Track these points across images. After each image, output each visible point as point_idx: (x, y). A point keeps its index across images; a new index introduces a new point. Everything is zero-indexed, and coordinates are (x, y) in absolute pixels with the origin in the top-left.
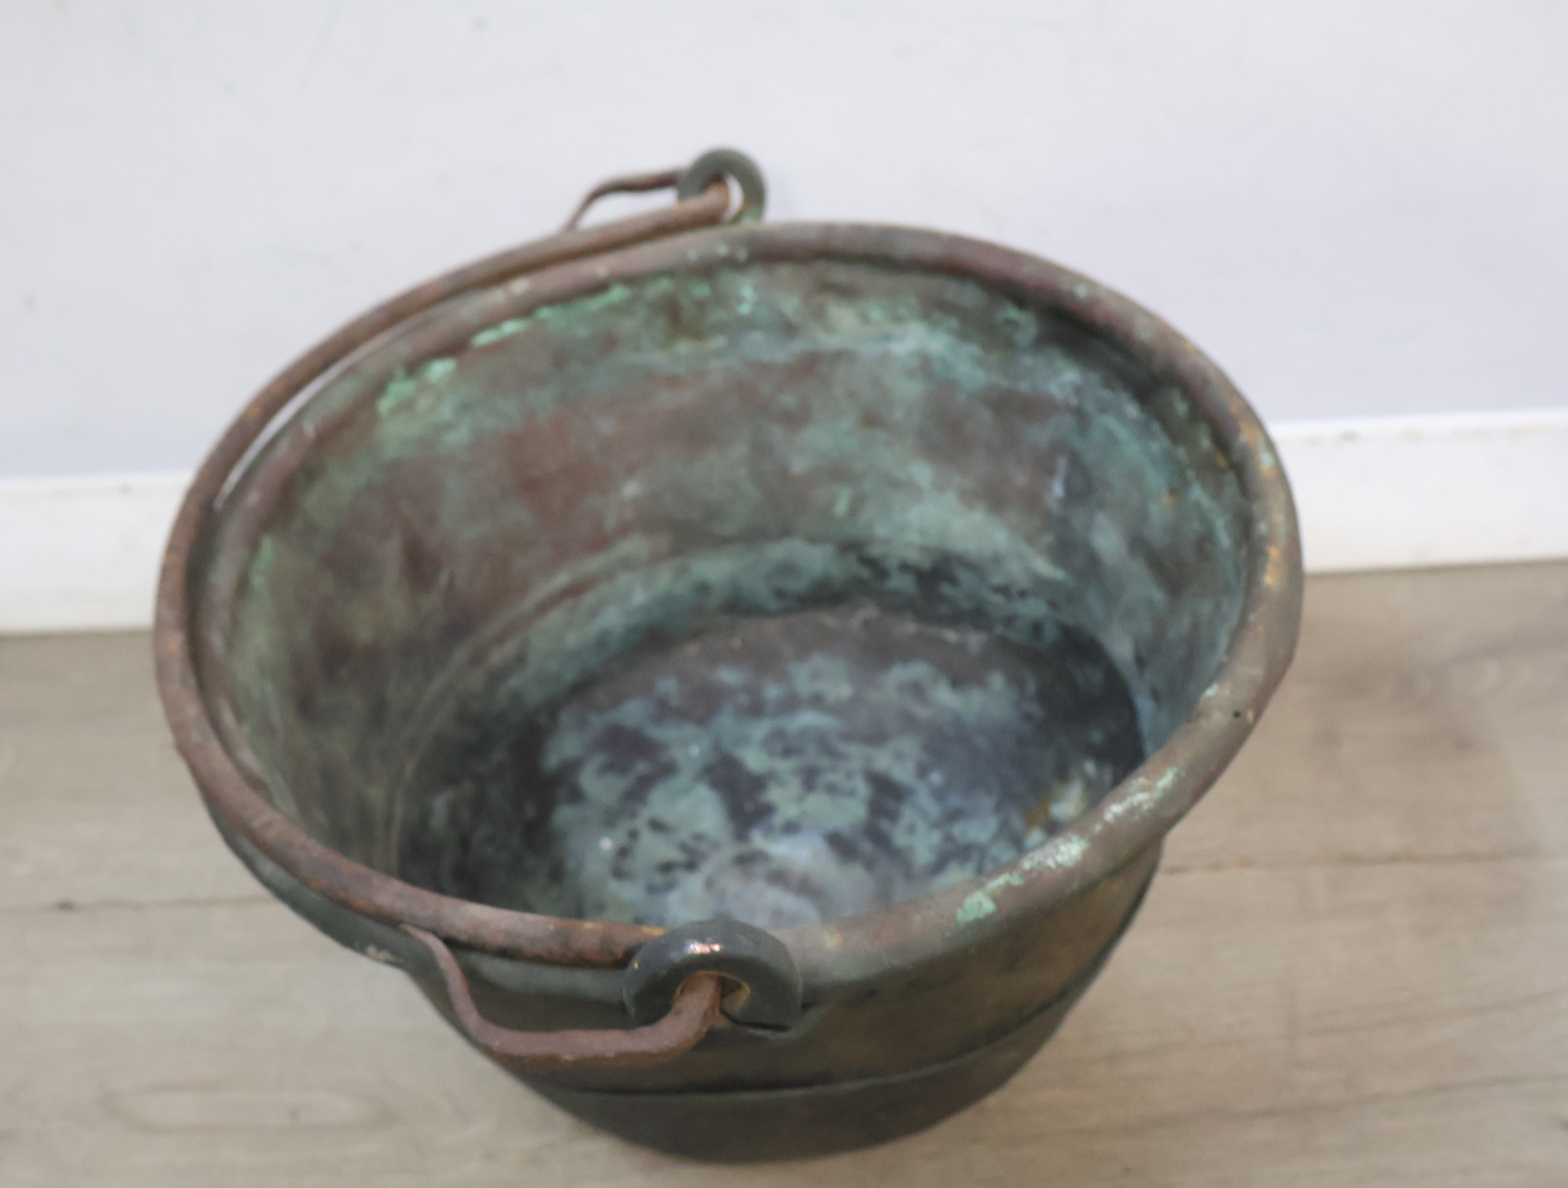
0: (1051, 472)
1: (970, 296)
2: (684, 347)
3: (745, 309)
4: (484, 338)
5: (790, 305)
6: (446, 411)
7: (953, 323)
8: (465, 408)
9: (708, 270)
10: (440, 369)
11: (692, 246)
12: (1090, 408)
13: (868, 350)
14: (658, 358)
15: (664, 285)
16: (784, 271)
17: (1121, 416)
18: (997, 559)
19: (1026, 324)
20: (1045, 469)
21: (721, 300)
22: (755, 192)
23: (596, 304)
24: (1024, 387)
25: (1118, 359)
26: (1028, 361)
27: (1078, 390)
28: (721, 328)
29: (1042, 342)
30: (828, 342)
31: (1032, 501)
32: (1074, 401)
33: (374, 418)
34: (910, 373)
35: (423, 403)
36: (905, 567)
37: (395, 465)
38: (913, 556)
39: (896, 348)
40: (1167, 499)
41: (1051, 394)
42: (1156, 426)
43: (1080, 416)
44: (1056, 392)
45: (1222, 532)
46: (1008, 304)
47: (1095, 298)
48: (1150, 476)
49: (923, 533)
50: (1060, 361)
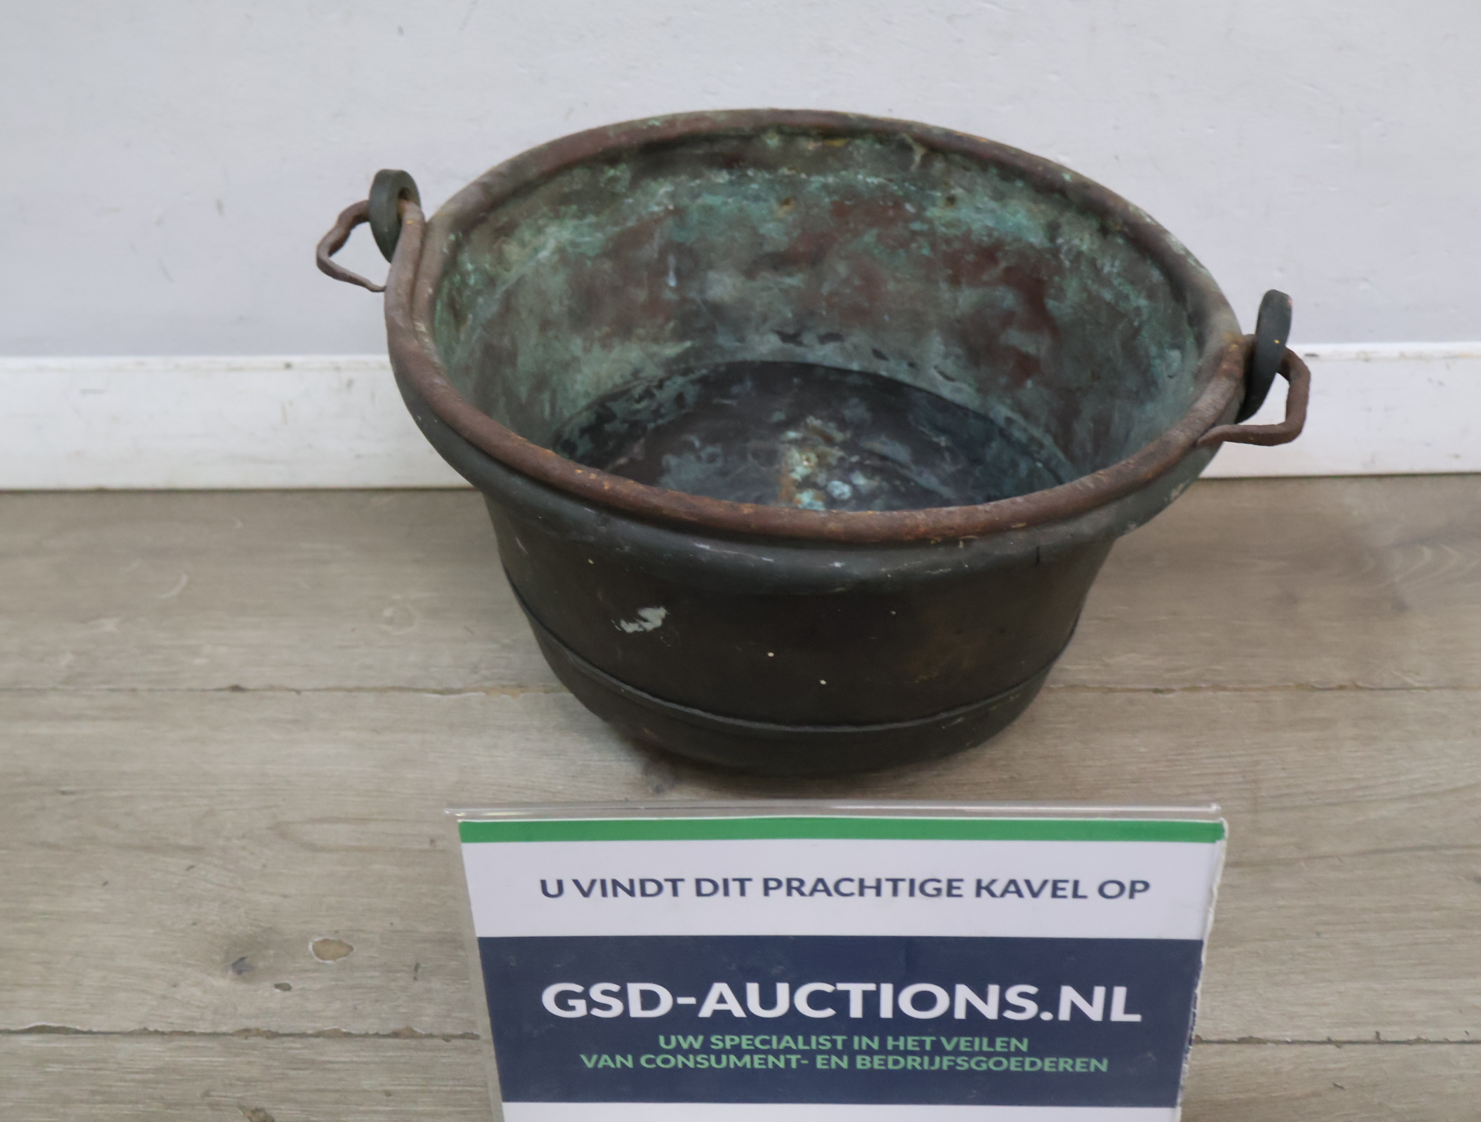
0: (664, 273)
1: (578, 179)
3: (472, 281)
5: (487, 261)
7: (574, 208)
9: (453, 258)
12: (685, 201)
13: (529, 268)
16: (475, 236)
17: (713, 189)
18: (636, 374)
20: (659, 272)
21: (463, 281)
24: (631, 223)
25: (700, 152)
26: (630, 201)
27: (672, 196)
29: (635, 183)
30: (511, 276)
31: (654, 305)
32: (671, 207)
34: (555, 269)
39: (544, 255)
40: (782, 212)
41: (653, 213)
42: (750, 173)
43: (679, 213)
44: (656, 209)
45: (867, 179)
46: (606, 168)
47: (671, 121)
48: (755, 210)
49: (587, 394)
50: (653, 186)
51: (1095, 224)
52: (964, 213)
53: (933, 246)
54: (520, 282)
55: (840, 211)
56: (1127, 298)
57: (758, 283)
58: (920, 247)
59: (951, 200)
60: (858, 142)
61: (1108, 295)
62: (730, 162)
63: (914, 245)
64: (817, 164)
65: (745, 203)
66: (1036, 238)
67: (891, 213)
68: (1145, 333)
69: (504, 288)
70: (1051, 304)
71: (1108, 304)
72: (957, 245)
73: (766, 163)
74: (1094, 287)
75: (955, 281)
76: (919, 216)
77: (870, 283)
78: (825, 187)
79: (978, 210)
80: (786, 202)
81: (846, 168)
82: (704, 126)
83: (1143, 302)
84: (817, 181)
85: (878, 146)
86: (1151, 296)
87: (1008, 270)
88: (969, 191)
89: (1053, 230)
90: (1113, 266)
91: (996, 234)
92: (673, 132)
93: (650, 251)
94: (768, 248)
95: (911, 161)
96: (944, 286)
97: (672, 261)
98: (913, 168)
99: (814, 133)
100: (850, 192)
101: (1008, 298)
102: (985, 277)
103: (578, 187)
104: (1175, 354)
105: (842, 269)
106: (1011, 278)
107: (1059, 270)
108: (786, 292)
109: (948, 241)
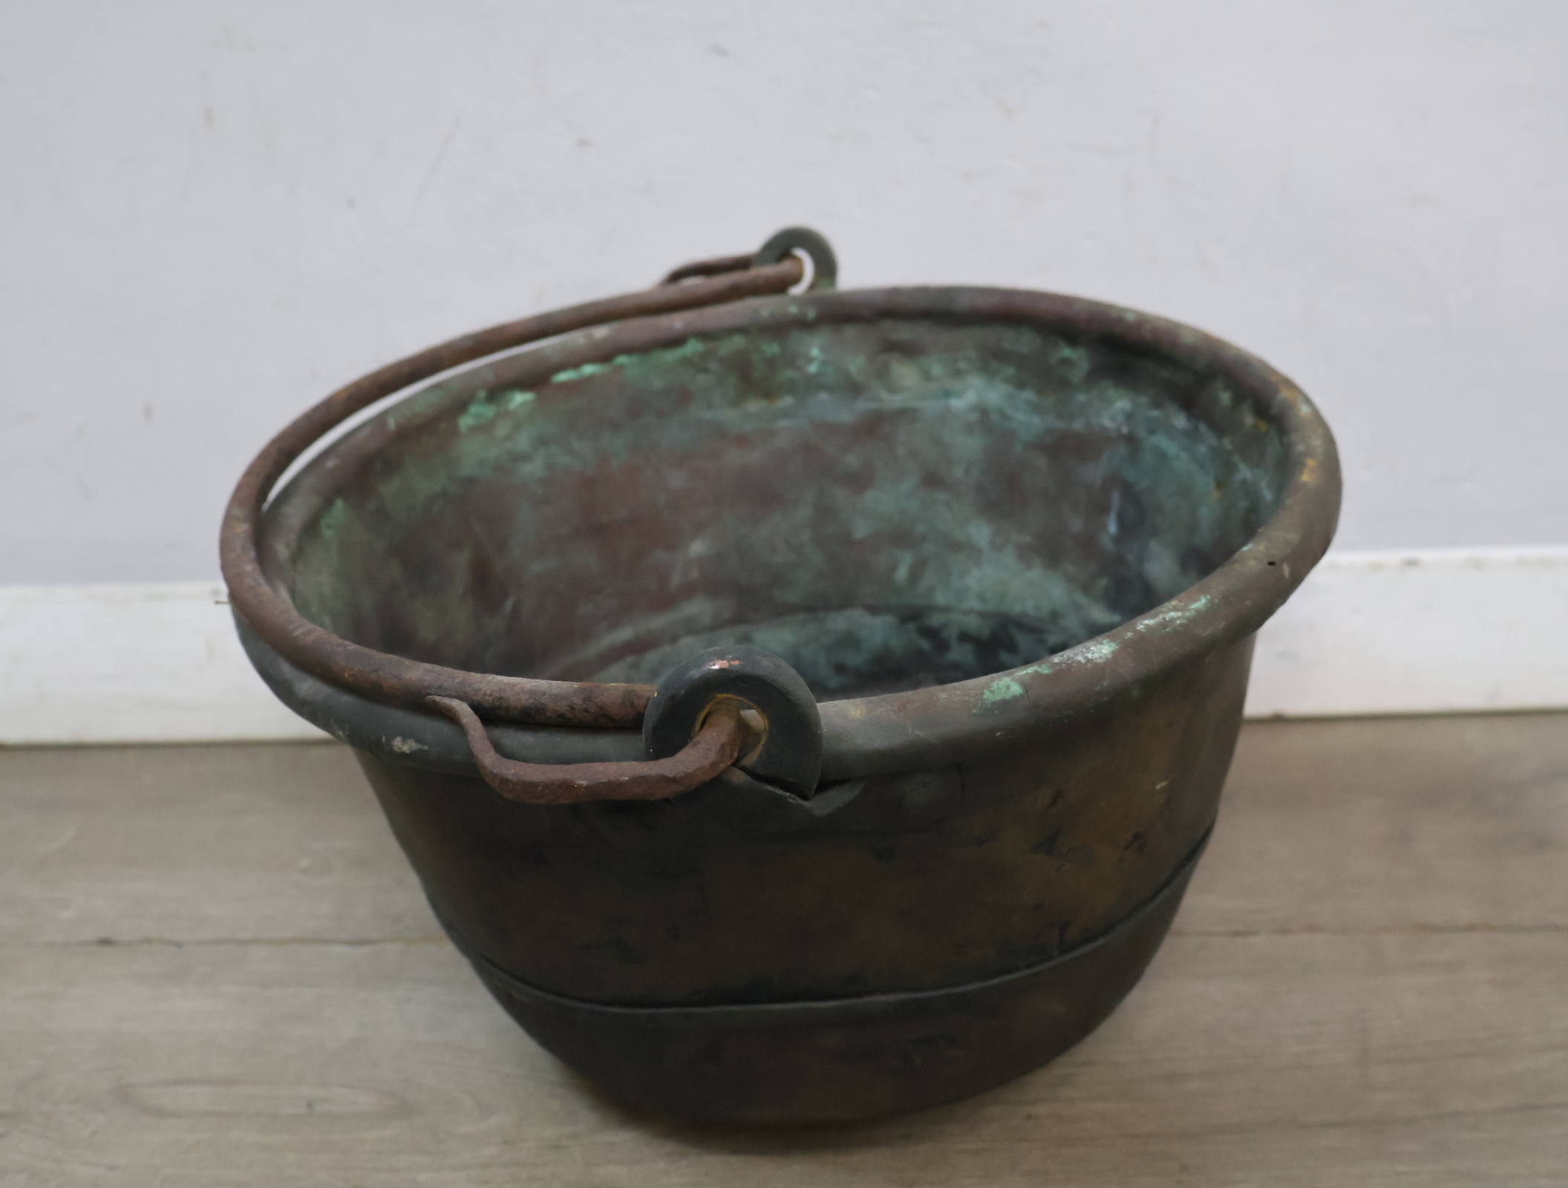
0: (1103, 509)
1: (1024, 342)
2: (754, 406)
3: (812, 368)
4: (563, 377)
5: (856, 364)
6: (523, 442)
7: (1011, 371)
8: (542, 442)
9: (780, 328)
10: (520, 399)
11: (764, 307)
12: (1141, 432)
13: (930, 407)
14: (728, 416)
15: (738, 342)
16: (850, 331)
17: (1170, 431)
18: (1055, 616)
19: (1078, 358)
20: (1101, 509)
21: (791, 359)
22: (826, 266)
23: (672, 356)
24: (1078, 426)
25: (1165, 373)
26: (1081, 397)
27: (1130, 417)
28: (791, 388)
29: (1094, 376)
30: (893, 401)
31: (1087, 545)
32: (1125, 430)
33: (454, 431)
34: (969, 429)
35: (502, 429)
36: (964, 637)
37: (470, 482)
38: (972, 623)
39: (957, 404)
40: (1214, 496)
41: (1103, 428)
42: (1201, 427)
43: (1132, 442)
44: (1108, 423)
45: (1267, 490)
46: (1062, 343)
47: (1143, 320)
48: (1198, 481)
49: (981, 597)
50: (1112, 392)
54: (906, 414)
60: (1273, 432)
62: (1189, 403)
64: (1246, 447)
65: (1194, 466)
69: (872, 405)
73: (1215, 423)
78: (1246, 482)
80: (1220, 485)
81: (1258, 463)
84: (1241, 469)
93: (1094, 472)
97: (1116, 498)
103: (1021, 349)
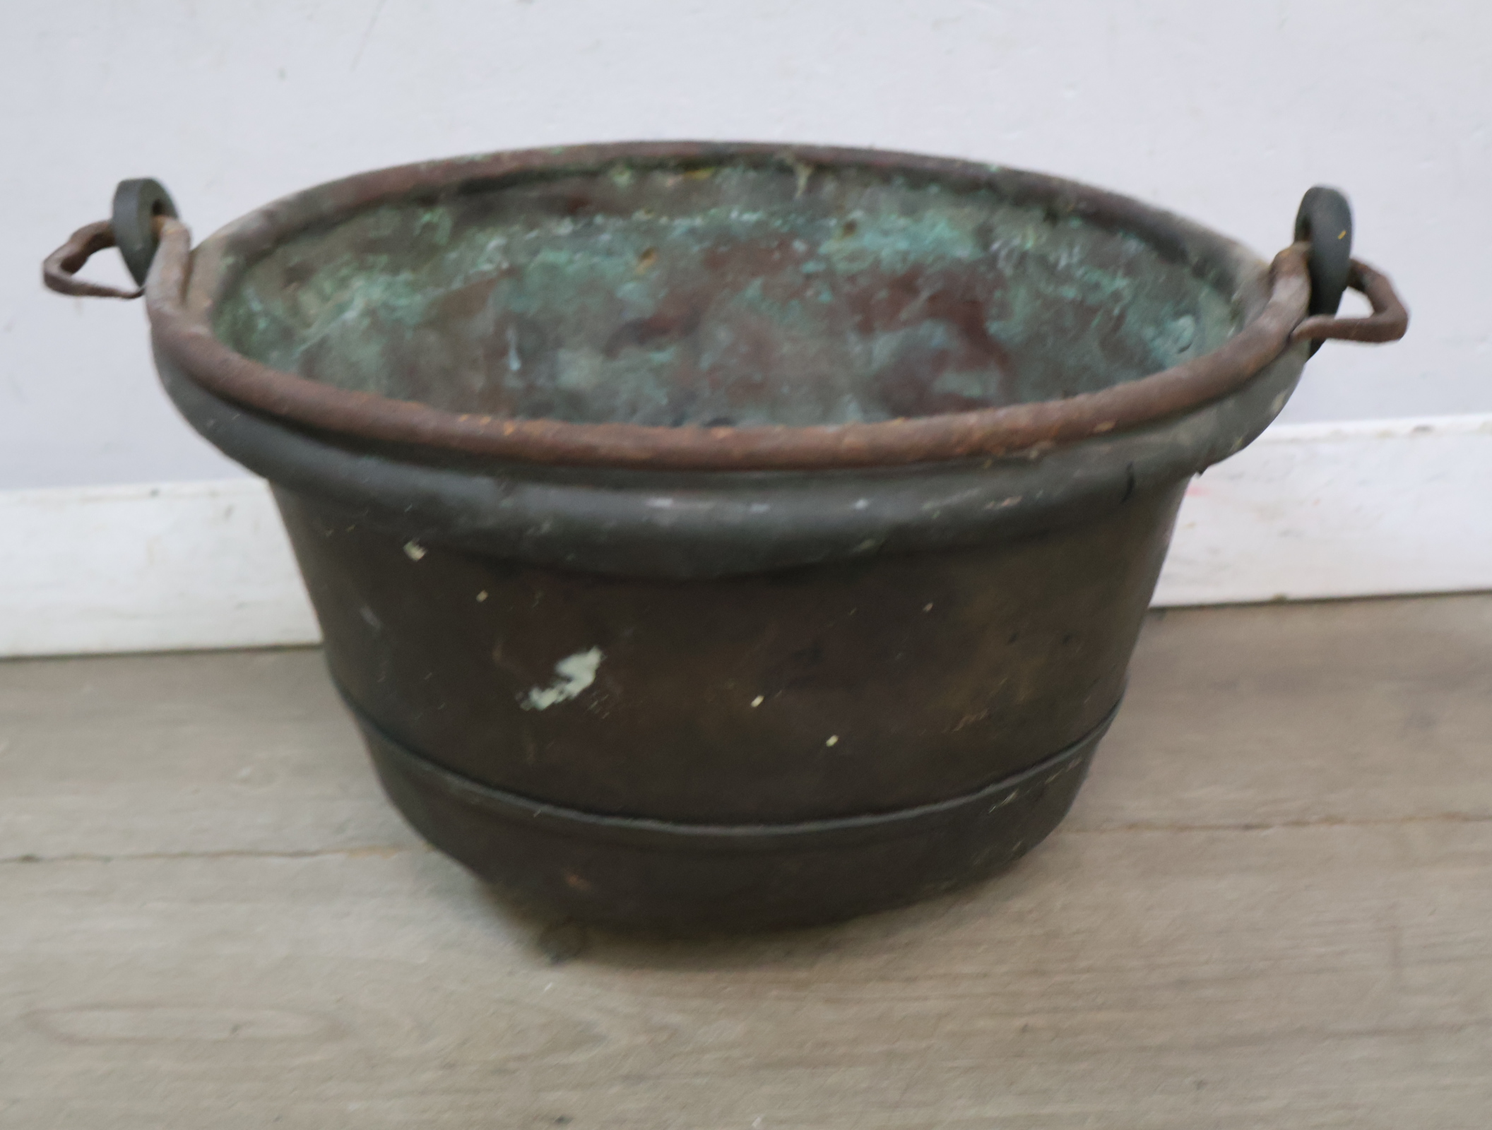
0: (502, 352)
1: (385, 223)
5: (279, 307)
7: (383, 259)
12: (522, 259)
13: (335, 329)
17: (555, 243)
19: (441, 220)
20: (497, 353)
24: (457, 285)
25: (534, 193)
26: (453, 255)
27: (506, 250)
29: (459, 229)
30: (313, 334)
32: (505, 265)
34: (365, 337)
39: (351, 315)
40: (642, 267)
41: (484, 274)
42: (599, 219)
43: (514, 273)
44: (487, 267)
45: (742, 217)
46: (420, 211)
48: (610, 267)
50: (480, 237)
51: (1038, 213)
52: (869, 240)
53: (834, 288)
54: (323, 344)
55: (713, 262)
56: (1097, 286)
57: (621, 363)
58: (818, 294)
59: (850, 228)
60: (727, 171)
61: (1070, 292)
62: (574, 207)
63: (809, 293)
64: (679, 203)
65: (596, 260)
66: (965, 251)
67: (777, 256)
68: (1132, 319)
69: (303, 347)
70: (994, 327)
71: (1073, 302)
72: (863, 282)
73: (617, 207)
74: (1049, 290)
75: (866, 329)
76: (811, 254)
77: (759, 350)
78: (692, 231)
79: (886, 233)
80: (646, 255)
81: (715, 205)
82: (537, 163)
83: (1121, 283)
84: (682, 224)
85: (752, 174)
86: (1131, 269)
87: (933, 299)
88: (872, 210)
89: (984, 235)
90: (1070, 255)
91: (912, 257)
92: (498, 170)
93: (483, 323)
94: (630, 316)
95: (795, 188)
96: (853, 338)
97: (511, 335)
98: (799, 194)
99: (672, 163)
100: (724, 235)
101: (938, 335)
102: (904, 315)
103: (385, 232)
104: (1186, 323)
105: (723, 335)
106: (940, 307)
107: (1000, 282)
108: (657, 371)
109: (852, 278)
